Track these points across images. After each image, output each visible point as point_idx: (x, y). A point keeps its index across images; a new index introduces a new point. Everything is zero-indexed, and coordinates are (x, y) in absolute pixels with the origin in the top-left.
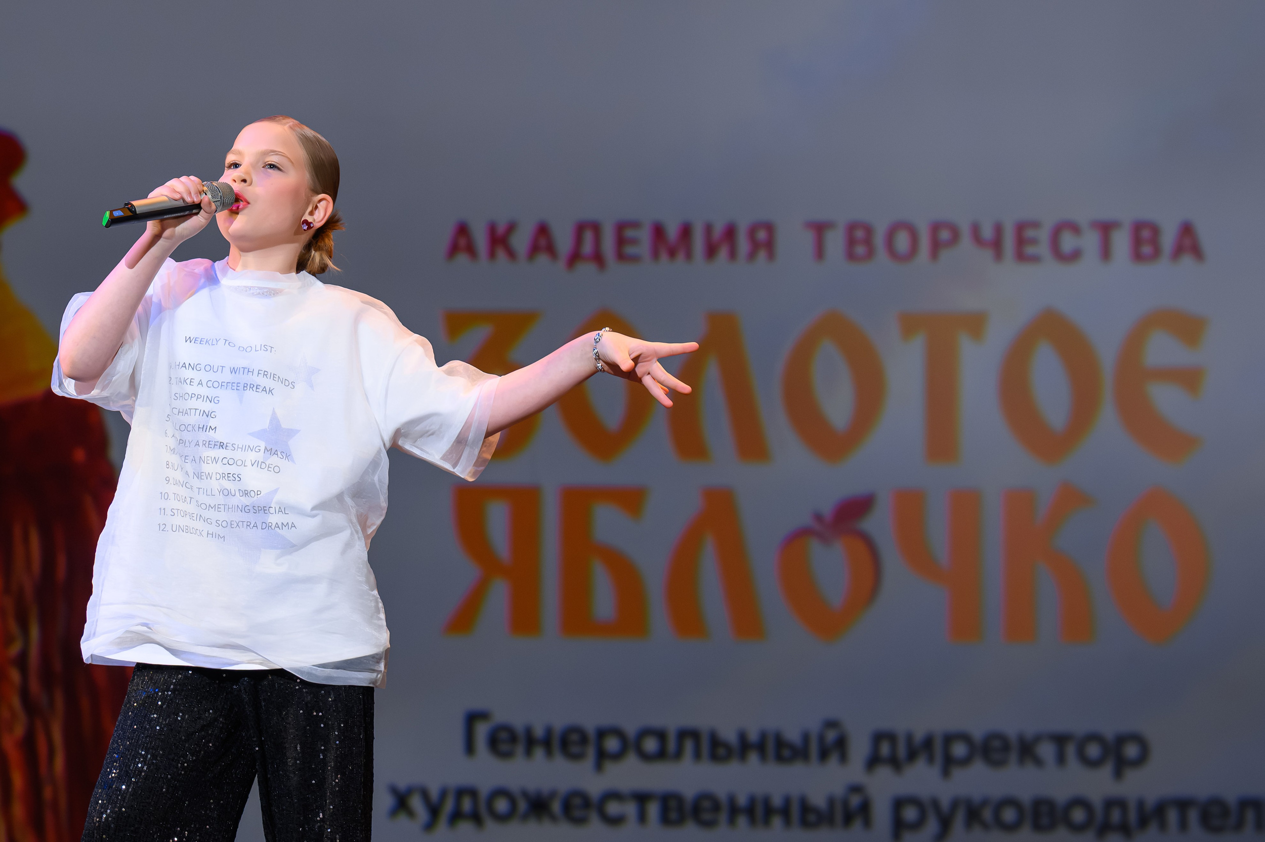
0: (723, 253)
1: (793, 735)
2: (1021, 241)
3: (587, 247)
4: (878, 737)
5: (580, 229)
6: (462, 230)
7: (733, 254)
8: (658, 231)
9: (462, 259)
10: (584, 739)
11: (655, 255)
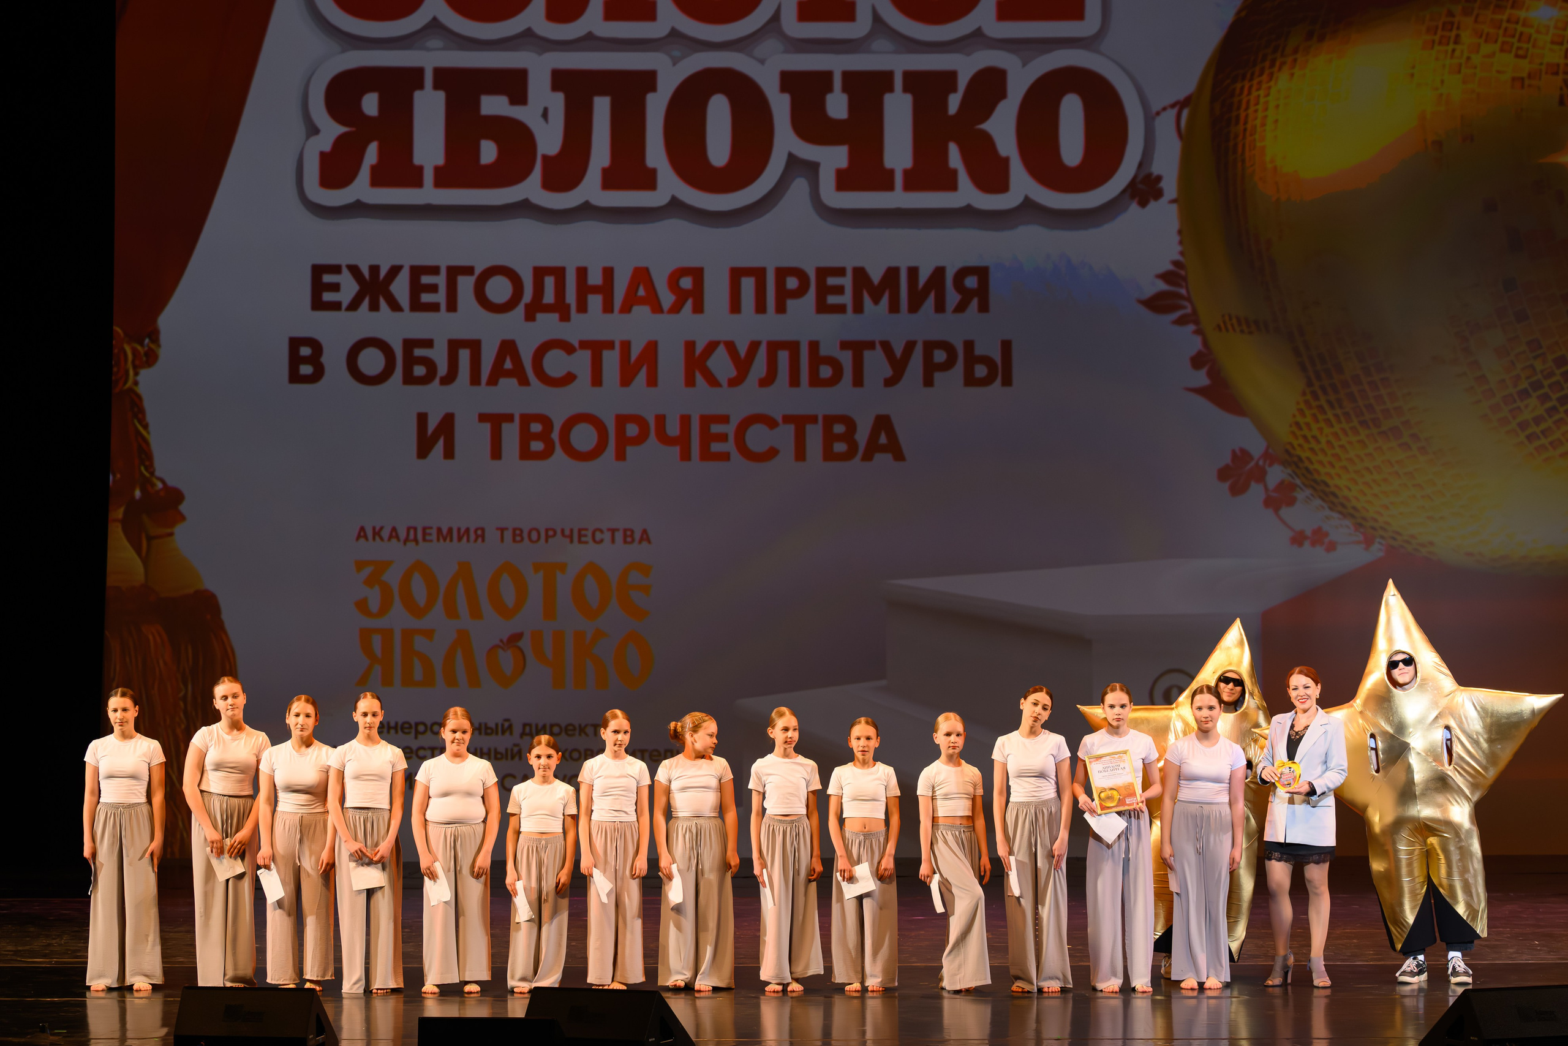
0: (465, 539)
1: (492, 725)
2: (580, 536)
3: (412, 536)
4: (525, 725)
5: (408, 529)
6: (362, 529)
7: (468, 540)
8: (439, 530)
9: (362, 540)
10: (410, 727)
11: (438, 540)
